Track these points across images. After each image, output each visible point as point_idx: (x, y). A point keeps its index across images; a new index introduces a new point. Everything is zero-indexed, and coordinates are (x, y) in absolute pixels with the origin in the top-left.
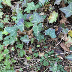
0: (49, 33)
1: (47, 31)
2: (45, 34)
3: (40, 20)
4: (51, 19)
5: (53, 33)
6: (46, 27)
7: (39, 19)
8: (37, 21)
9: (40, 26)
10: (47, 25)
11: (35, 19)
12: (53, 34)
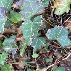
0: (56, 35)
1: (52, 32)
2: (48, 37)
3: (38, 10)
4: (58, 7)
5: (63, 35)
6: (48, 21)
7: (36, 8)
8: (32, 11)
9: (37, 21)
10: (50, 18)
11: (27, 8)
12: (63, 38)
